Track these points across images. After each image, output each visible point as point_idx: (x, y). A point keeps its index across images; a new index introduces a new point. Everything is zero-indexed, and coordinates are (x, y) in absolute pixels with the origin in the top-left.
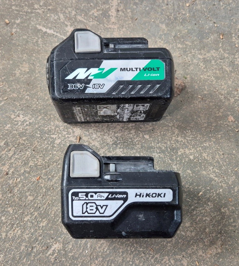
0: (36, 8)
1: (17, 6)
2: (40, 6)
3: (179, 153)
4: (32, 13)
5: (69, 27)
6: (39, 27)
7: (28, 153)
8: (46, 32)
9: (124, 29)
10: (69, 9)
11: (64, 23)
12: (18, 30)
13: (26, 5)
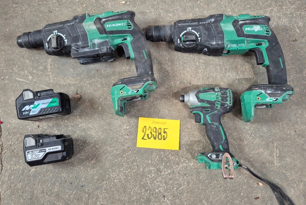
0: (15, 69)
1: (6, 70)
2: (16, 68)
3: (79, 126)
4: (13, 72)
5: (30, 76)
6: (17, 79)
7: (18, 135)
8: (20, 81)
9: (54, 74)
10: (29, 68)
11: (27, 75)
12: (8, 82)
13: (10, 69)
